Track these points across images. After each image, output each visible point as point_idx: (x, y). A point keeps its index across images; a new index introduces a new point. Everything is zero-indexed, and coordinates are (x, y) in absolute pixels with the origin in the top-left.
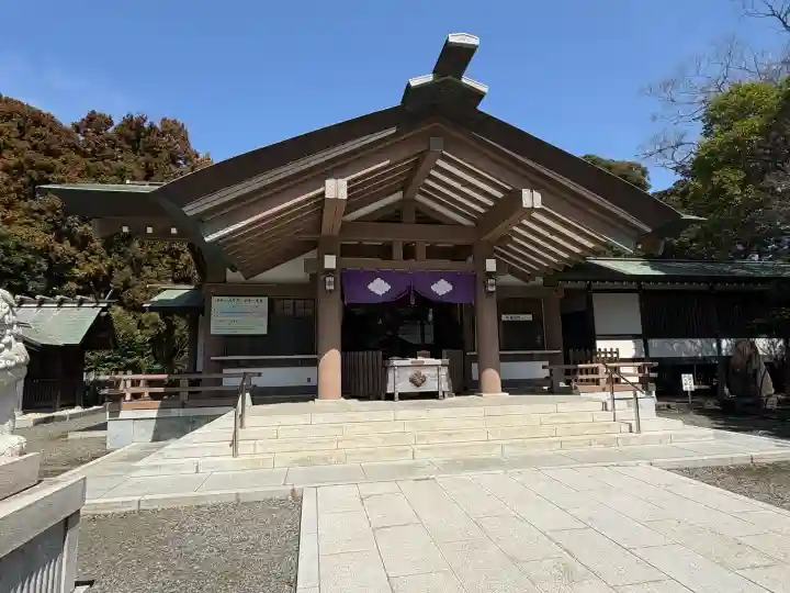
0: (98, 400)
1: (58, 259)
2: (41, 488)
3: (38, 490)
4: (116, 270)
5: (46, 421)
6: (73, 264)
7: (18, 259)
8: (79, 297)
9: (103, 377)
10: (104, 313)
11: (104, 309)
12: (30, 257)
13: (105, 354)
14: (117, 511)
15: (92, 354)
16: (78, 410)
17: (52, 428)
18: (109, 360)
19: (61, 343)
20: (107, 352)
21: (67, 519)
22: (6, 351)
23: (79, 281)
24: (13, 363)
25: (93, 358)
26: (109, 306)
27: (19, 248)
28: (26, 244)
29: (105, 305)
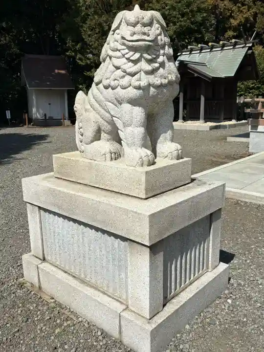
0: (245, 116)
1: (221, 13)
2: (193, 187)
3: (189, 189)
4: (259, 15)
5: (216, 127)
6: (231, 16)
7: (199, 18)
8: (233, 41)
9: (248, 100)
10: (250, 52)
11: (250, 48)
12: (205, 15)
13: (250, 83)
14: (254, 202)
15: (243, 84)
16: (233, 122)
17: (219, 133)
18: (253, 88)
19: (223, 76)
20: (251, 81)
21: (211, 214)
22: (161, 69)
23: (235, 29)
24: (166, 81)
25: (243, 86)
26: (253, 46)
27: (199, 10)
28: (203, 6)
29: (251, 45)
